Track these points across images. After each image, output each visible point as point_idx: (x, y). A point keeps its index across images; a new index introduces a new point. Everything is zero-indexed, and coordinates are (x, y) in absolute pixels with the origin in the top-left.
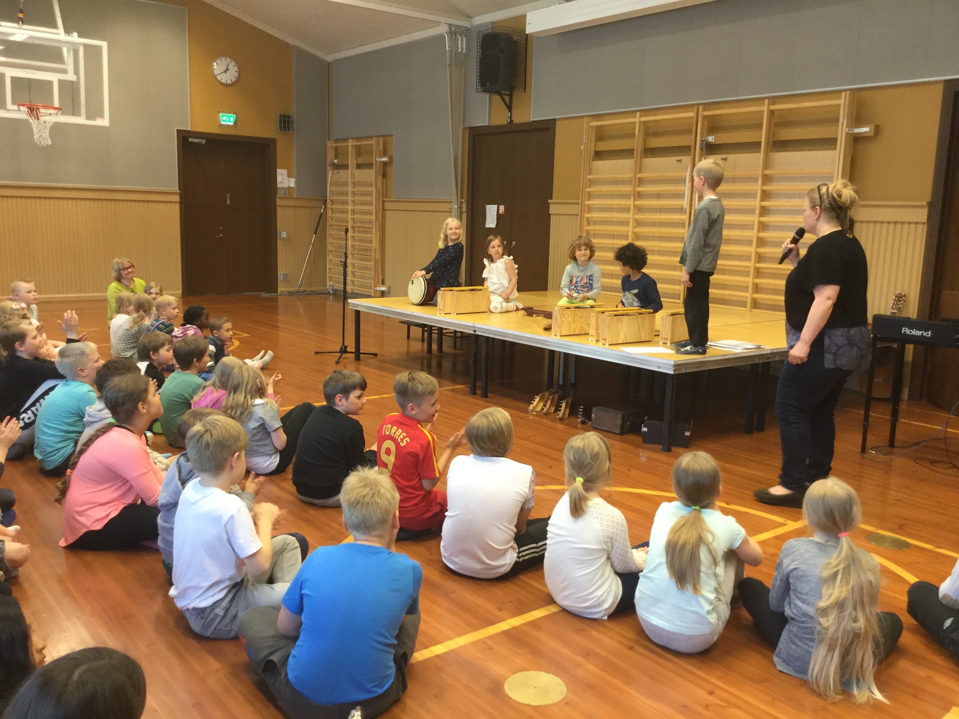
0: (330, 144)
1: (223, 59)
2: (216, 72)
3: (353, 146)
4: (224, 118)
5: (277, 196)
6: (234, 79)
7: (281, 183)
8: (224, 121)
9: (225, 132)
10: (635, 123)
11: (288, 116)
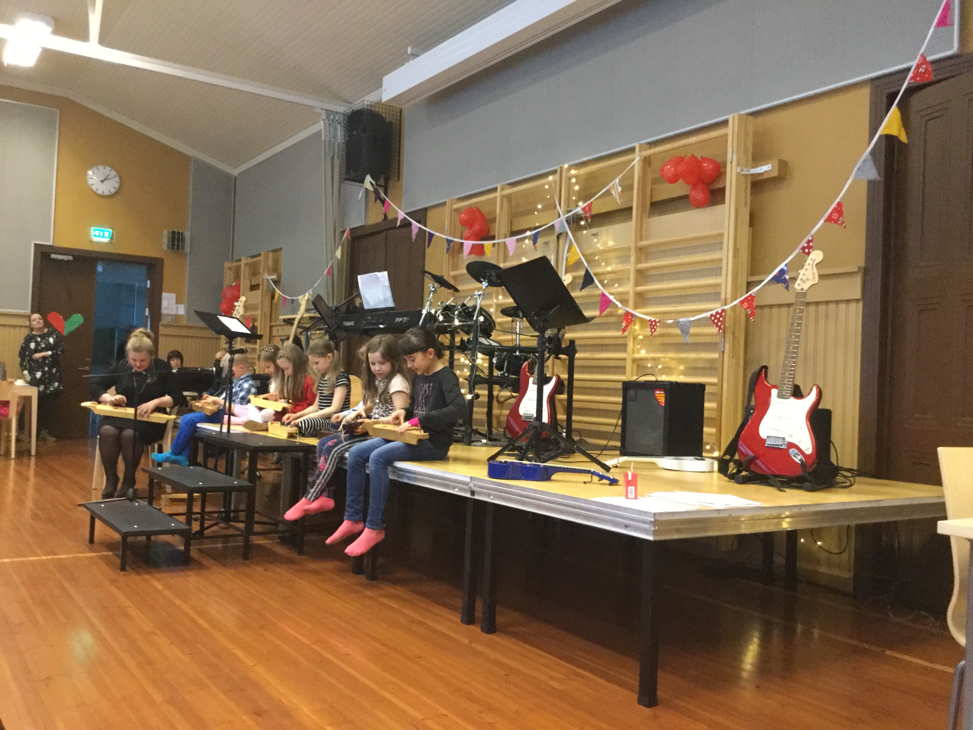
0: (227, 265)
1: (101, 167)
2: (90, 182)
3: (246, 264)
4: (97, 233)
5: (160, 323)
6: (113, 191)
7: (166, 308)
8: (95, 236)
9: (97, 249)
10: (496, 198)
11: (178, 233)
